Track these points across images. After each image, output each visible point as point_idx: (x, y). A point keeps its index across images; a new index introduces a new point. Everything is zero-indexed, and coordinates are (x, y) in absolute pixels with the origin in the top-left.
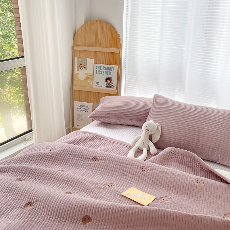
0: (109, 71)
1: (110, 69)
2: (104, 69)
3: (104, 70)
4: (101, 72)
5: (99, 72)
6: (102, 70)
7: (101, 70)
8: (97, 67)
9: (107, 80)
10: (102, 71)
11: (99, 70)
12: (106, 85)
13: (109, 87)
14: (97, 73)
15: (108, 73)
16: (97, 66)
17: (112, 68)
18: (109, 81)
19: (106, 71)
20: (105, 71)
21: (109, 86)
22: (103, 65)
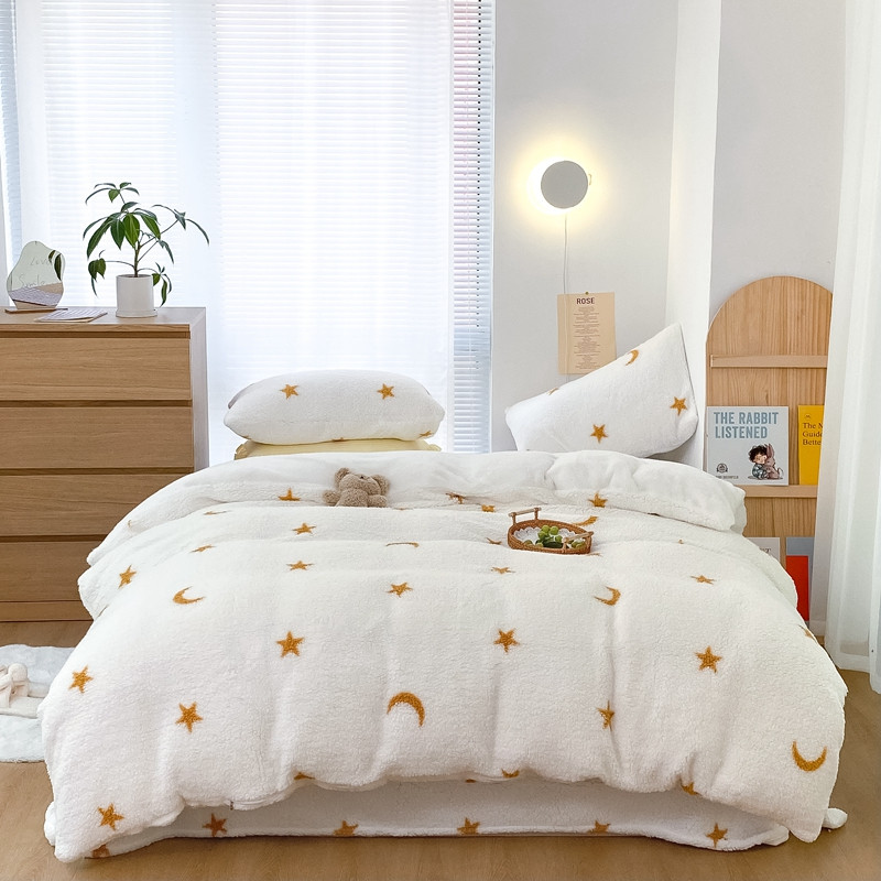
0: (760, 425)
1: (765, 418)
2: (741, 419)
3: (742, 425)
4: (732, 432)
5: (726, 433)
6: (737, 424)
7: (731, 425)
8: (719, 416)
9: (753, 454)
10: (735, 428)
11: (725, 426)
12: (754, 470)
13: (763, 478)
14: (720, 434)
15: (756, 432)
16: (717, 414)
17: (772, 416)
18: (761, 458)
19: (749, 425)
20: (745, 425)
21: (764, 472)
22: (737, 410)
